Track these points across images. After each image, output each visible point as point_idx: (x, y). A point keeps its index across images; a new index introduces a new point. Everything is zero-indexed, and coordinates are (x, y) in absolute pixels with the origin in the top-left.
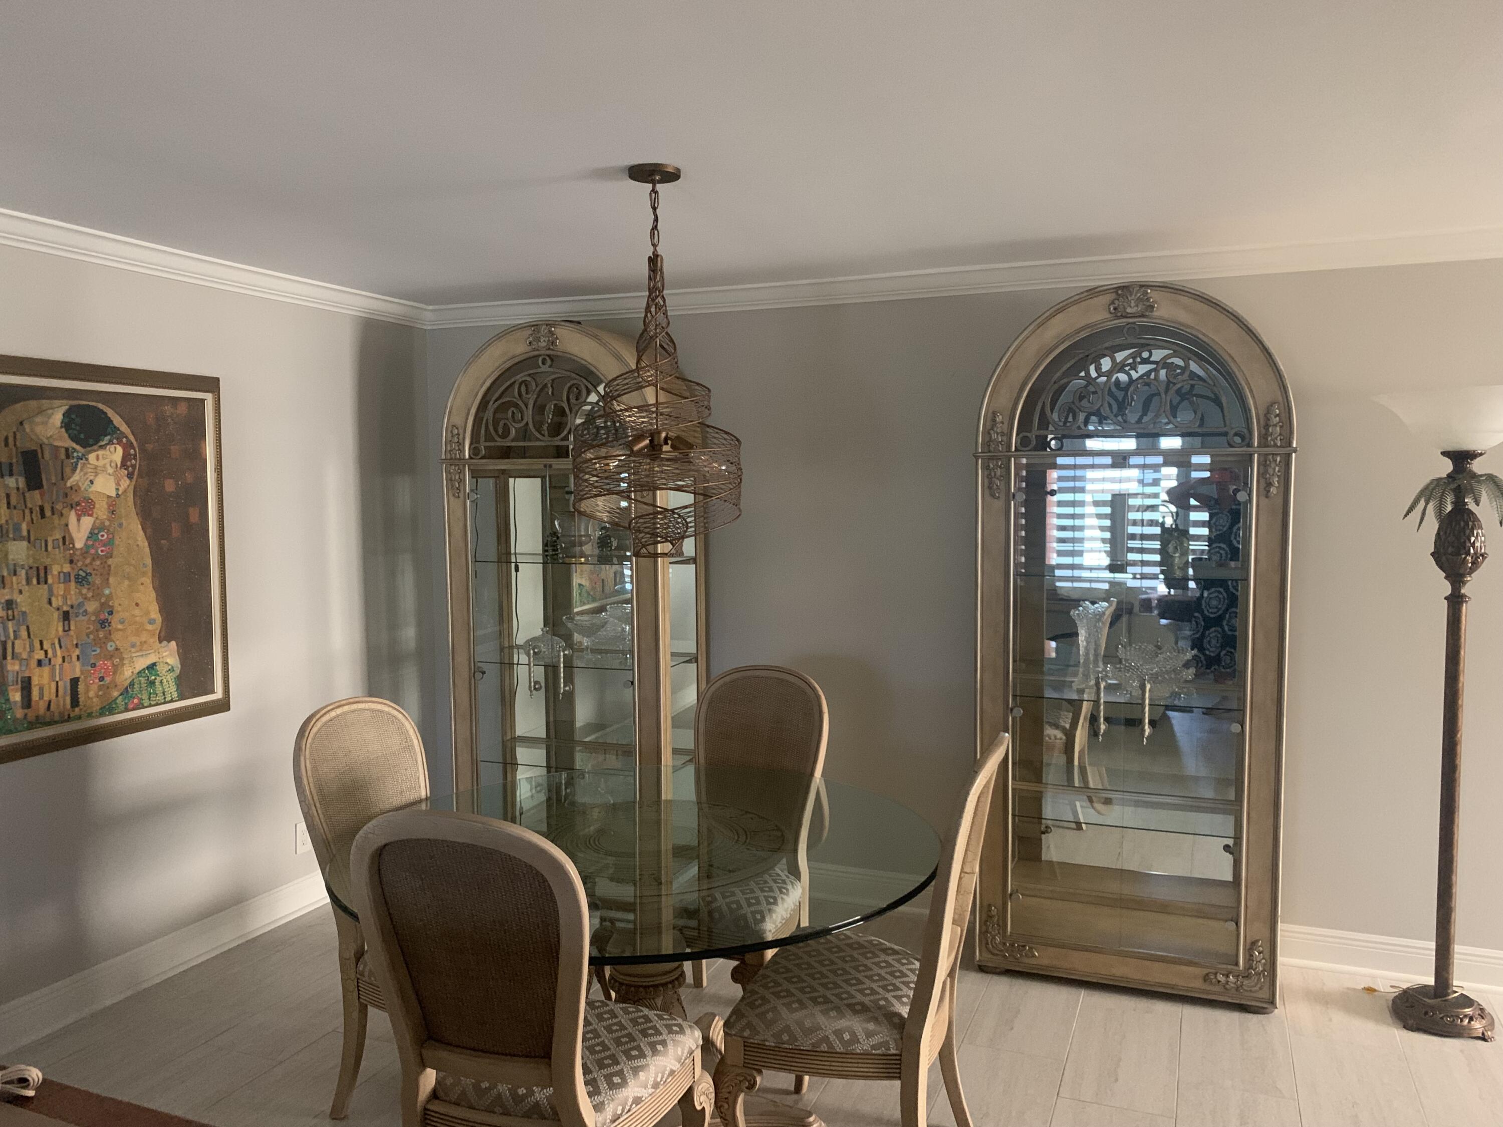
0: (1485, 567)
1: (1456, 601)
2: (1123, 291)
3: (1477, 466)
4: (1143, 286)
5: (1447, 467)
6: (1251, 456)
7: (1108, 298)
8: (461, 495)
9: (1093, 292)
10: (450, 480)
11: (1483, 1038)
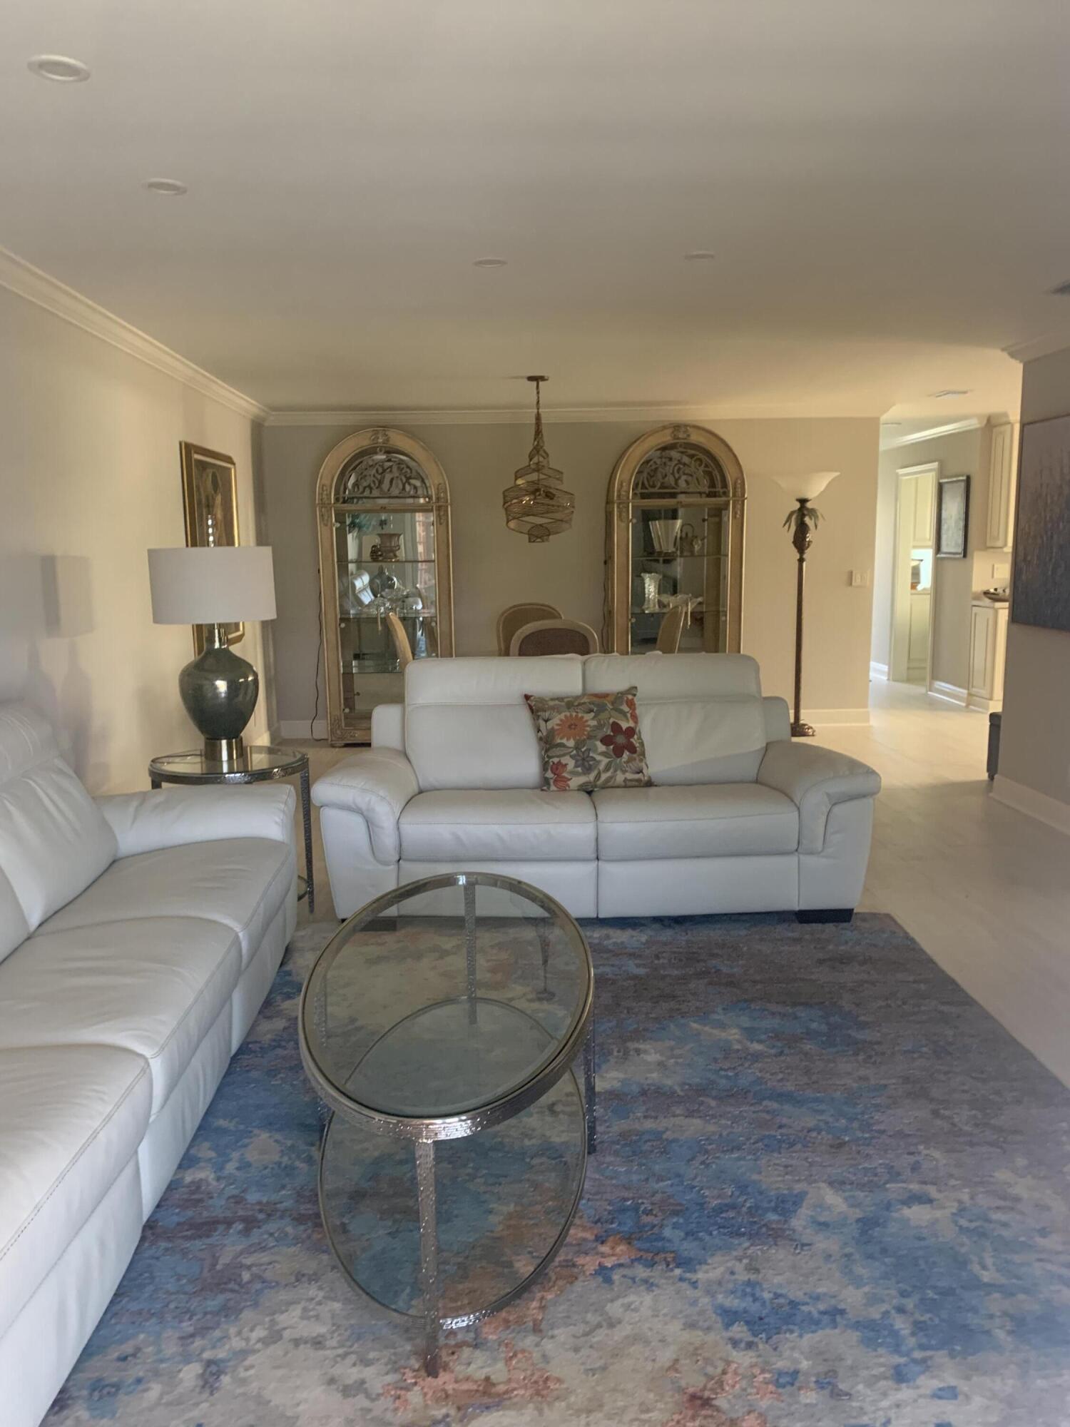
0: (812, 546)
1: (801, 561)
2: (677, 427)
3: (809, 505)
4: (686, 426)
5: (798, 505)
6: (729, 501)
7: (670, 430)
8: (329, 524)
9: (664, 428)
10: (322, 516)
11: (813, 735)
